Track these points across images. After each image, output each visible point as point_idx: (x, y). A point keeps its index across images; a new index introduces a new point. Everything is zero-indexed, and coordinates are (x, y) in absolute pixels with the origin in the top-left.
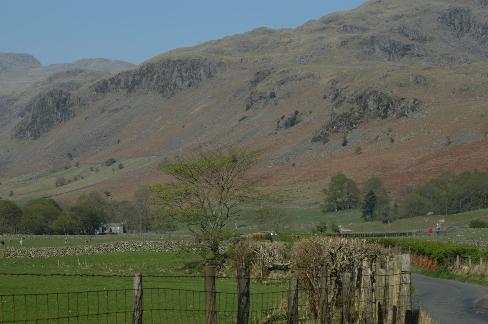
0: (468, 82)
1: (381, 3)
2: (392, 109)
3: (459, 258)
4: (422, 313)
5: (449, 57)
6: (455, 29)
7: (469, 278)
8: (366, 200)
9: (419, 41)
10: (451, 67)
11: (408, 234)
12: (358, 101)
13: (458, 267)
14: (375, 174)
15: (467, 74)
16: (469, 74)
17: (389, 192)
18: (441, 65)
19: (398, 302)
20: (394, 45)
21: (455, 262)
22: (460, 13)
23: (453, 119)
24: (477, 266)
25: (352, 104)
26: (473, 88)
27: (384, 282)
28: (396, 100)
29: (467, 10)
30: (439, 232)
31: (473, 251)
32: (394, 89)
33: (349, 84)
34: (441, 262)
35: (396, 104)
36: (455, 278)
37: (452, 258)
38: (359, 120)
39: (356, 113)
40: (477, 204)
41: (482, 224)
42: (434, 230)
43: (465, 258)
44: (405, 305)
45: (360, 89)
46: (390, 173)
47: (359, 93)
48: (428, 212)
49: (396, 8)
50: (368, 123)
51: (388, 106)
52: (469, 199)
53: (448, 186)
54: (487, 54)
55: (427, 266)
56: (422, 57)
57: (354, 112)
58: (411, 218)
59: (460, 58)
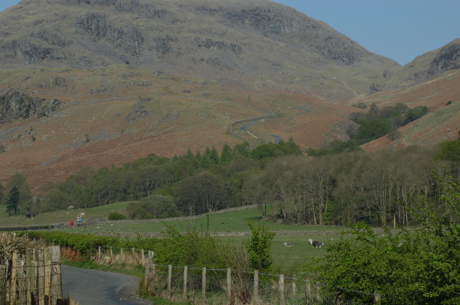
0: (105, 83)
1: (23, 9)
2: (33, 109)
3: (101, 249)
4: (72, 301)
5: (86, 60)
6: (92, 33)
7: (111, 268)
8: (10, 196)
9: (58, 45)
10: (89, 69)
11: (50, 227)
12: (1, 102)
13: (100, 257)
14: (18, 171)
15: (104, 75)
16: (106, 75)
17: (32, 188)
18: (79, 68)
19: (50, 291)
20: (35, 48)
21: (97, 253)
22: (97, 19)
23: (91, 119)
24: (118, 256)
26: (109, 89)
27: (36, 273)
28: (37, 100)
29: (104, 15)
30: (79, 224)
31: (114, 241)
32: (35, 91)
34: (84, 253)
35: (37, 104)
36: (97, 267)
37: (94, 249)
38: (2, 119)
40: (115, 198)
41: (120, 216)
42: (75, 223)
43: (106, 249)
44: (56, 294)
45: (3, 91)
46: (32, 169)
47: (2, 94)
48: (69, 206)
49: (37, 13)
50: (10, 122)
51: (29, 106)
52: (108, 193)
53: (87, 181)
54: (122, 57)
55: (70, 257)
56: (61, 60)
58: (53, 212)
59: (97, 61)
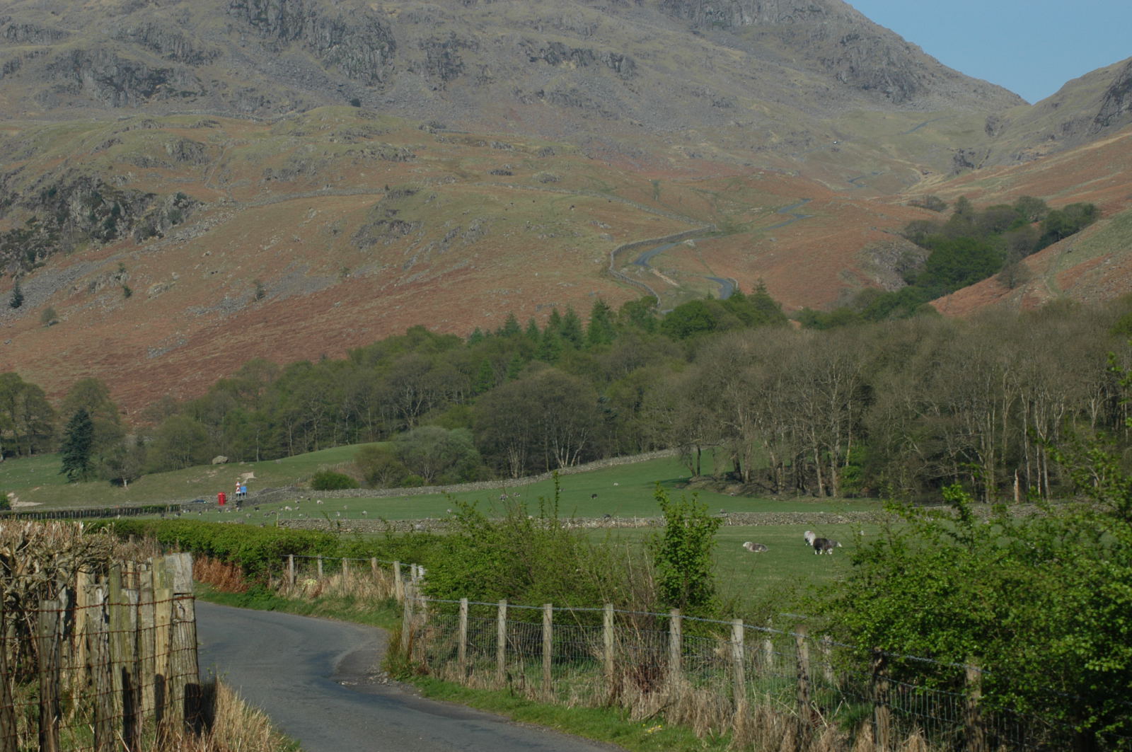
0: (301, 154)
2: (125, 218)
3: (294, 561)
4: (222, 689)
5: (255, 96)
6: (268, 31)
7: (320, 607)
8: (71, 433)
9: (184, 60)
10: (261, 120)
11: (170, 508)
12: (46, 202)
13: (292, 581)
14: (90, 371)
15: (298, 135)
16: (304, 134)
17: (124, 413)
18: (237, 116)
19: (167, 665)
20: (128, 69)
21: (284, 571)
23: (268, 241)
24: (336, 577)
25: (33, 209)
26: (312, 168)
27: (133, 619)
28: (134, 197)
30: (241, 501)
31: (326, 542)
32: (130, 174)
33: (24, 162)
34: (253, 571)
35: (135, 207)
36: (286, 607)
37: (278, 561)
38: (49, 245)
39: (42, 230)
40: (329, 436)
41: (340, 481)
42: (230, 497)
43: (307, 560)
44: (184, 673)
45: (50, 174)
46: (123, 367)
47: (48, 183)
48: (214, 457)
50: (70, 252)
51: (116, 212)
52: (311, 424)
53: (260, 394)
54: (343, 89)
55: (219, 583)
56: (192, 98)
57: (38, 227)
58: (177, 472)
59: (280, 100)
